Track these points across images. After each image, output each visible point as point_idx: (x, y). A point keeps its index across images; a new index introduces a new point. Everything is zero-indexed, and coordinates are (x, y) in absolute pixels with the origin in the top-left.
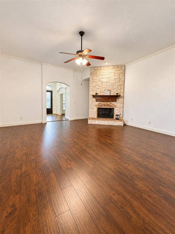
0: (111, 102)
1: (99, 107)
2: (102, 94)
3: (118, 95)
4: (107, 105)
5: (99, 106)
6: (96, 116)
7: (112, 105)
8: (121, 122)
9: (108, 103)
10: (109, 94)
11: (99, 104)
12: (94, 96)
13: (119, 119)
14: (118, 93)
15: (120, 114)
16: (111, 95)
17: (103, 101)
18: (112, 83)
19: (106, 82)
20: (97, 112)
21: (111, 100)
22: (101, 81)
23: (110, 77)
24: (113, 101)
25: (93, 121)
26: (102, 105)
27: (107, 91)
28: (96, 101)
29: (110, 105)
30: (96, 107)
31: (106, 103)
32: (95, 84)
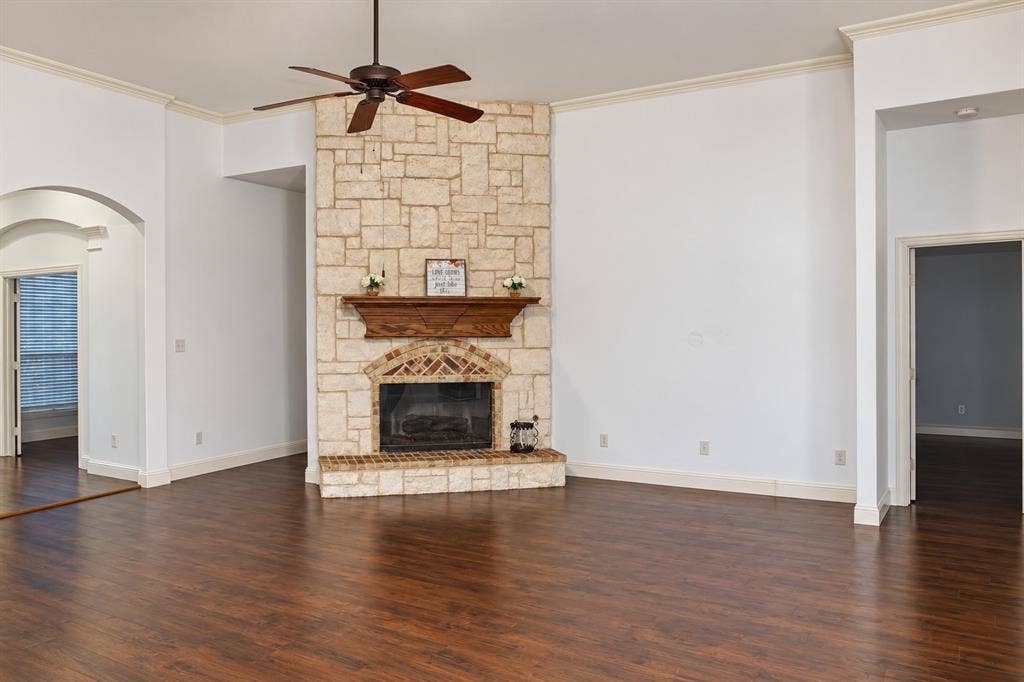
0: (474, 342)
1: (390, 380)
2: (410, 290)
3: (524, 294)
4: (448, 361)
5: (391, 373)
6: (368, 444)
7: (481, 363)
8: (549, 467)
9: (455, 351)
10: (458, 291)
11: (389, 357)
12: (351, 303)
13: (529, 449)
14: (520, 285)
15: (536, 418)
16: (472, 294)
17: (417, 335)
18: (475, 217)
19: (436, 207)
20: (375, 413)
21: (476, 328)
22: (400, 199)
23: (459, 176)
24: (488, 336)
25: (359, 479)
26: (411, 363)
27: (445, 265)
28: (366, 337)
29: (465, 361)
30: (364, 381)
31: (440, 349)
32: (355, 217)
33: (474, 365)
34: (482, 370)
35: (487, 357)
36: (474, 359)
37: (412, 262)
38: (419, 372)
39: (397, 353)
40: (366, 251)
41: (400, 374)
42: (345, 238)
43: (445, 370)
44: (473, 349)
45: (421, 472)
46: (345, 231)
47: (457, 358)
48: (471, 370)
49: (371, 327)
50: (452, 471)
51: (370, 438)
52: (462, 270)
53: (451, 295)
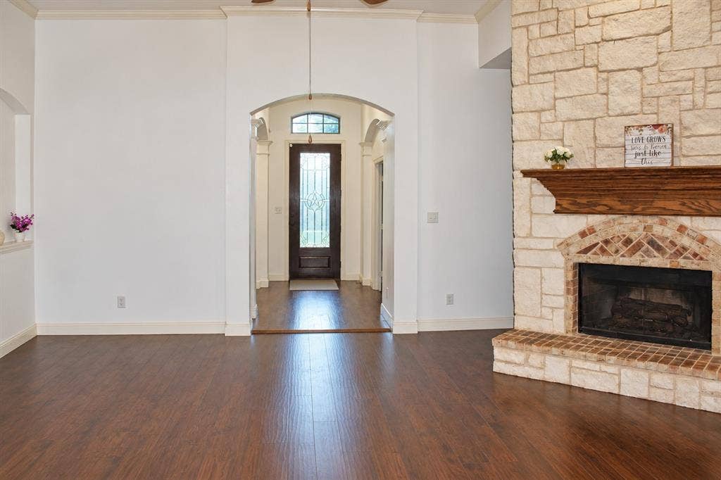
0: (685, 221)
1: (584, 259)
2: (607, 161)
4: (651, 243)
5: (586, 251)
6: (561, 323)
7: (695, 247)
10: (662, 161)
11: (583, 234)
12: (542, 177)
16: (681, 163)
17: (610, 211)
18: (690, 74)
19: (640, 70)
20: (568, 291)
21: (683, 204)
22: (597, 66)
23: (669, 29)
24: (700, 214)
25: (527, 360)
26: (607, 242)
27: (647, 133)
28: (556, 212)
29: (673, 243)
30: (558, 259)
31: (641, 228)
32: (548, 90)
33: (685, 249)
34: (695, 255)
35: (702, 240)
36: (685, 241)
37: (611, 132)
38: (617, 251)
39: (592, 230)
40: (561, 124)
41: (595, 253)
42: (540, 111)
43: (647, 252)
44: (682, 229)
45: (588, 365)
46: (540, 105)
47: (664, 239)
48: (682, 254)
49: (559, 202)
50: (623, 371)
51: (562, 318)
52: (668, 137)
53: (654, 165)
